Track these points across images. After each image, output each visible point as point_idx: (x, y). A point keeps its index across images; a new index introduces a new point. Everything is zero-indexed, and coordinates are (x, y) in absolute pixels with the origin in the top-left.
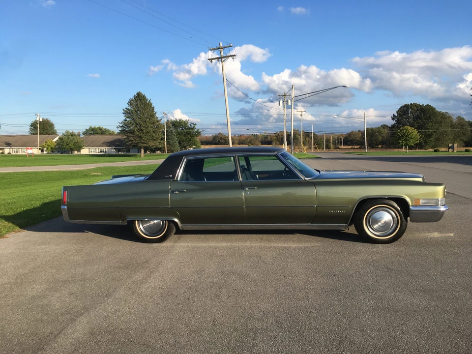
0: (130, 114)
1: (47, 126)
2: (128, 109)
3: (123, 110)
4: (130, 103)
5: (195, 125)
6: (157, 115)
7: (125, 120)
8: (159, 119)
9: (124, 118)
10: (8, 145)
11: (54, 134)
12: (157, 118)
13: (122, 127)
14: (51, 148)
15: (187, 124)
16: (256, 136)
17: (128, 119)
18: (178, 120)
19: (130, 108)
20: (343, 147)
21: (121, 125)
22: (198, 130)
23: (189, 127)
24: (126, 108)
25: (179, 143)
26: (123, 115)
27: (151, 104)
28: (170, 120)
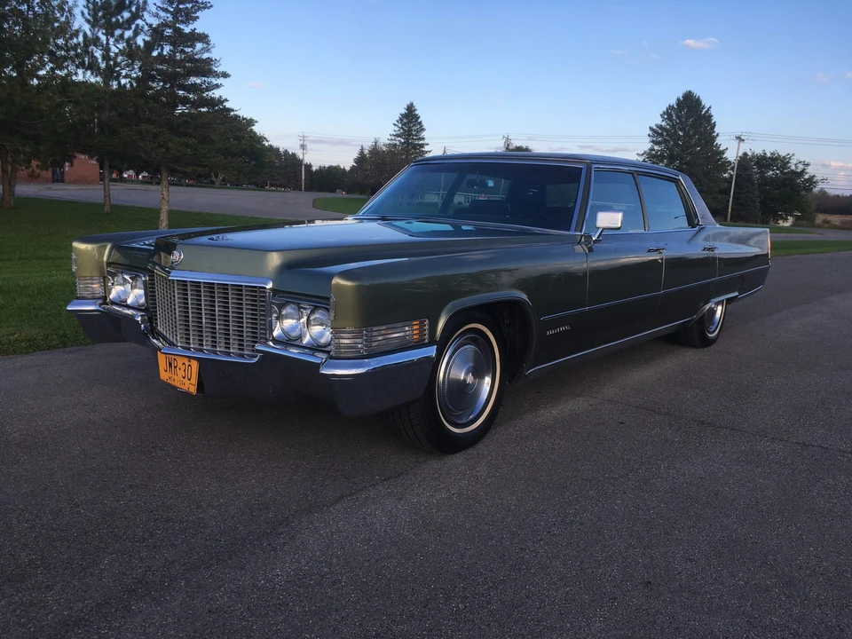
0: (661, 135)
2: (660, 127)
3: (651, 129)
4: (668, 114)
5: (808, 165)
6: (718, 141)
7: (652, 149)
8: (721, 149)
9: (649, 145)
12: (718, 146)
15: (788, 162)
17: (656, 148)
18: (769, 155)
19: (663, 124)
22: (814, 176)
23: (792, 171)
24: (657, 126)
25: (762, 203)
26: (649, 139)
27: (710, 116)
28: (750, 154)
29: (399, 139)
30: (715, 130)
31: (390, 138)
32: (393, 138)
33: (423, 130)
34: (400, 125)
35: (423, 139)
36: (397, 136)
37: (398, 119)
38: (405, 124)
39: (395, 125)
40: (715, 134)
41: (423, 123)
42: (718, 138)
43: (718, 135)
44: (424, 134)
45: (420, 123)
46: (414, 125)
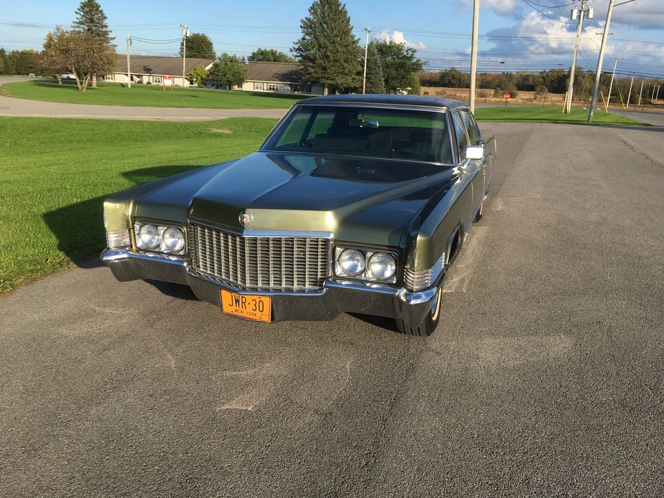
0: (311, 27)
1: (203, 44)
2: (309, 20)
3: (301, 21)
4: (313, 9)
5: (415, 51)
6: (353, 32)
7: (304, 39)
8: (356, 38)
9: (302, 35)
10: (148, 70)
11: (212, 57)
12: (353, 37)
13: (297, 49)
14: (202, 79)
15: (402, 49)
16: (509, 76)
17: (307, 37)
18: (388, 43)
19: (311, 17)
20: (656, 101)
21: (297, 47)
22: (419, 60)
23: (404, 56)
24: (306, 18)
25: (386, 81)
26: (301, 30)
27: (346, 12)
28: (375, 43)
29: (83, 26)
30: (350, 23)
31: (74, 25)
32: (77, 25)
33: (105, 18)
34: (82, 13)
35: (106, 26)
36: (81, 23)
37: (79, 7)
38: (86, 13)
39: (77, 13)
40: (350, 27)
41: (104, 12)
42: (353, 30)
43: (352, 28)
44: (106, 22)
45: (101, 11)
46: (95, 14)
